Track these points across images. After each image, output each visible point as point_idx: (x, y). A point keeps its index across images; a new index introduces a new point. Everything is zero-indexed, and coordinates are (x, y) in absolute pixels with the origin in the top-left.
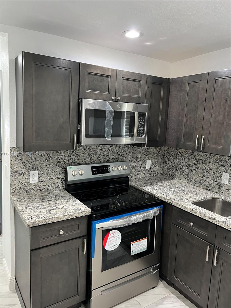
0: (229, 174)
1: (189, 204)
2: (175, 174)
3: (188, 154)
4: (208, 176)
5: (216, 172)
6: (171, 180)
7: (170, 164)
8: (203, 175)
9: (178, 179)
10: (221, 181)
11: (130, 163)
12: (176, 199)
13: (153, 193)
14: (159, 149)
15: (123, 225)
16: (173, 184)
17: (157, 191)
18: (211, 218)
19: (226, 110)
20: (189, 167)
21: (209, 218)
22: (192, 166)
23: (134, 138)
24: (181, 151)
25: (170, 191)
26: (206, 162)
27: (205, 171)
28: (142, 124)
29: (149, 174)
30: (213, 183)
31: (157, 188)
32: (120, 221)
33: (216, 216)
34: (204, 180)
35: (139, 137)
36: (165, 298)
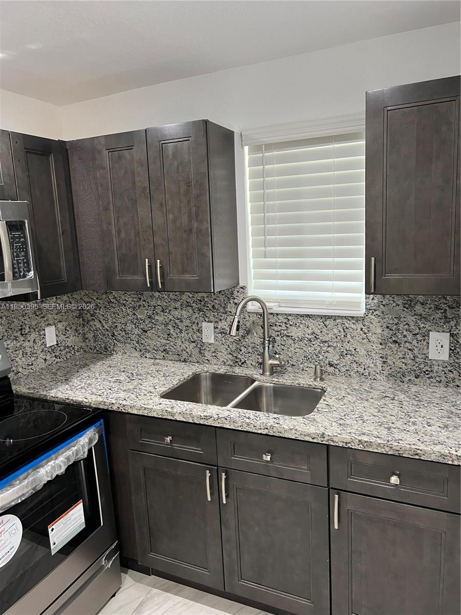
0: (213, 324)
1: (157, 400)
2: (113, 344)
3: (131, 299)
4: (177, 334)
5: (191, 325)
6: (107, 357)
7: (99, 325)
8: (168, 335)
9: (120, 353)
10: (202, 339)
11: (5, 343)
12: (128, 398)
13: (77, 398)
14: (67, 299)
15: (20, 497)
16: (114, 367)
17: (85, 391)
18: (204, 417)
19: (192, 205)
20: (137, 324)
21: (201, 419)
22: (144, 322)
23: (7, 284)
24: (116, 296)
25: (112, 384)
26: (170, 308)
27: (170, 327)
28: (20, 248)
29: (56, 357)
30: (189, 345)
31: (83, 385)
32: (11, 491)
33: (211, 410)
34: (172, 344)
35: (18, 279)
36: (142, 604)
